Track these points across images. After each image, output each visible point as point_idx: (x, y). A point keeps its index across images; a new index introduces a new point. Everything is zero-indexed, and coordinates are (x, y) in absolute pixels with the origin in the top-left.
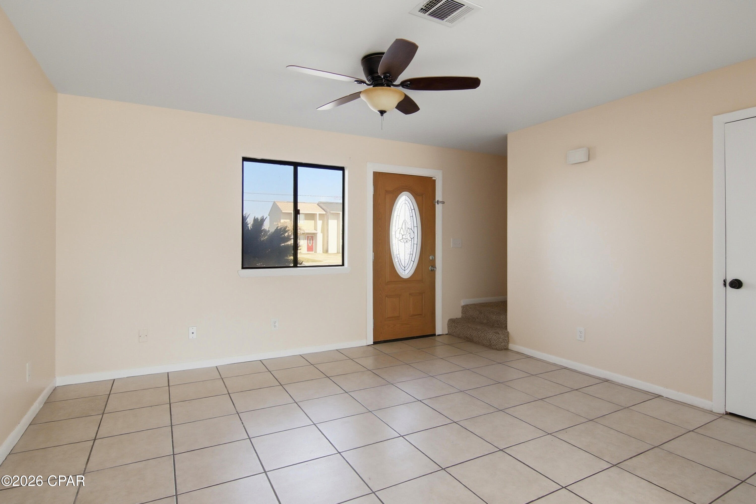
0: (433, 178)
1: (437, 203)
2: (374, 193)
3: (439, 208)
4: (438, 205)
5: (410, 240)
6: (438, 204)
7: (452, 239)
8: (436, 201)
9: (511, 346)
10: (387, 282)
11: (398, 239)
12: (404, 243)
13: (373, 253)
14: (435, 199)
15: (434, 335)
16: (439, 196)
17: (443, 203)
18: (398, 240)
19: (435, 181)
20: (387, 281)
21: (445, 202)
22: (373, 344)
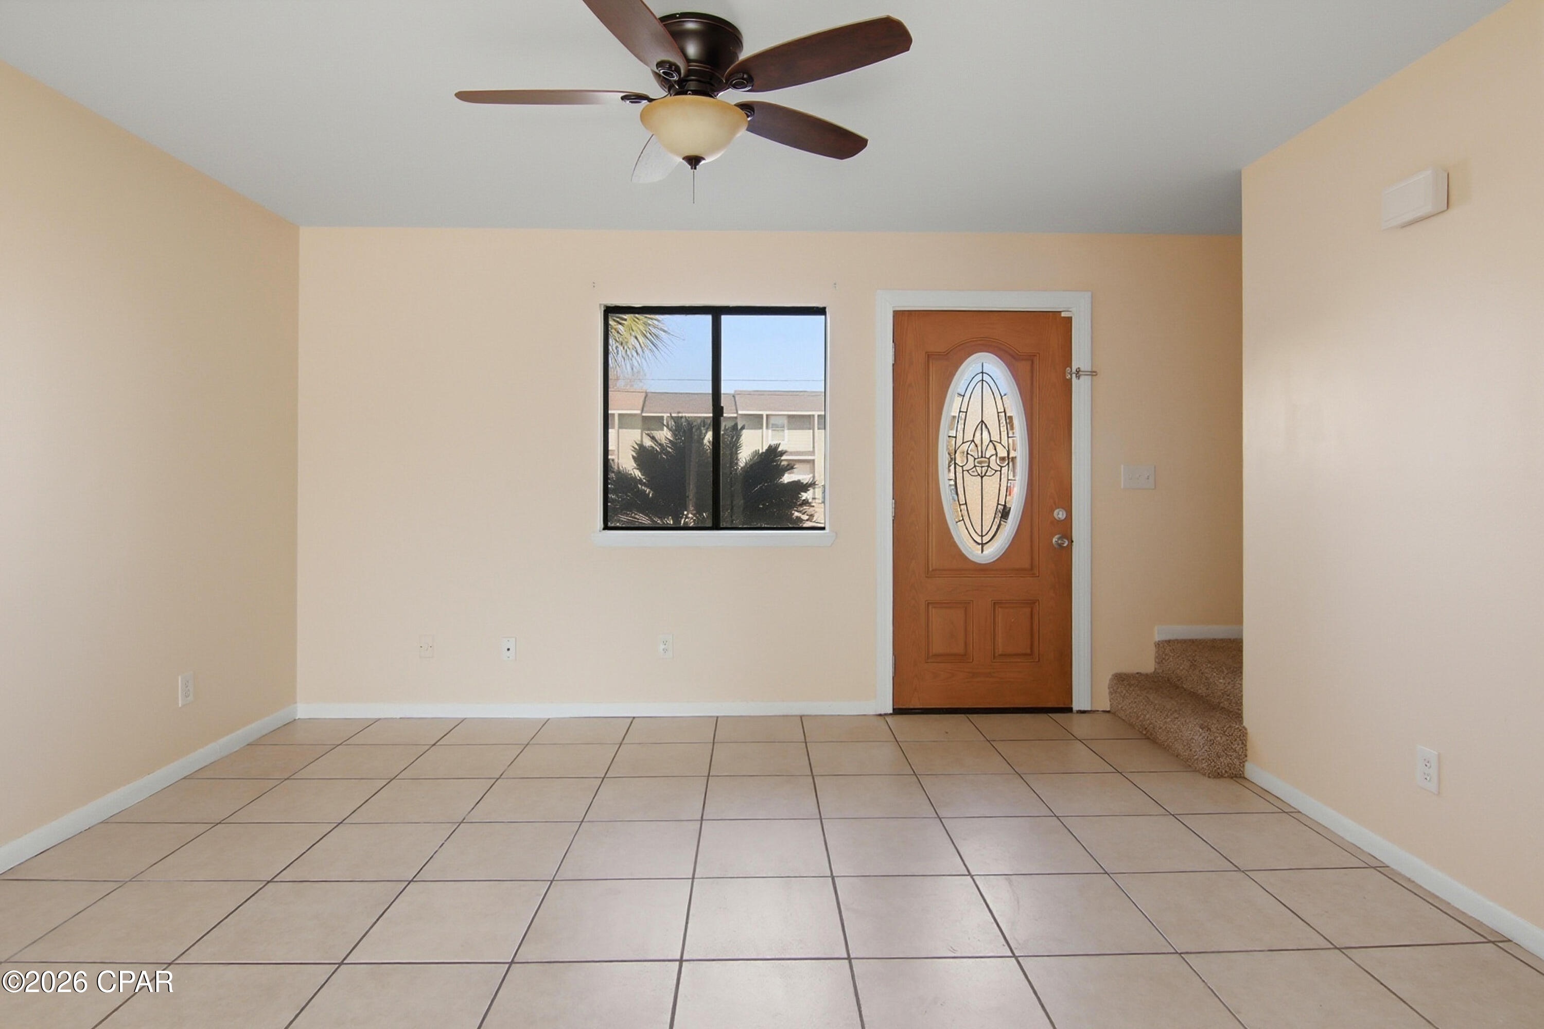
0: (1063, 315)
1: (1075, 375)
2: (895, 360)
3: (1081, 390)
4: (1077, 380)
5: (996, 471)
6: (1078, 377)
7: (1122, 466)
8: (1074, 370)
9: (1252, 770)
10: (933, 570)
11: (962, 467)
12: (980, 478)
13: (894, 501)
14: (1069, 364)
15: (1069, 710)
16: (1080, 358)
17: (1093, 373)
18: (963, 471)
19: (1069, 320)
20: (931, 569)
21: (1098, 372)
22: (891, 711)
